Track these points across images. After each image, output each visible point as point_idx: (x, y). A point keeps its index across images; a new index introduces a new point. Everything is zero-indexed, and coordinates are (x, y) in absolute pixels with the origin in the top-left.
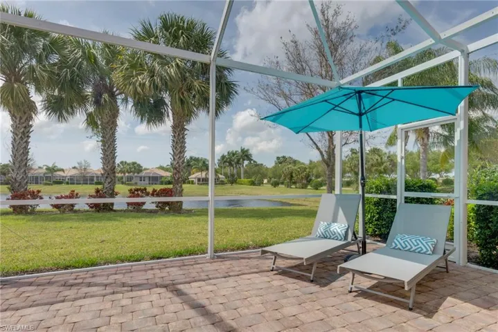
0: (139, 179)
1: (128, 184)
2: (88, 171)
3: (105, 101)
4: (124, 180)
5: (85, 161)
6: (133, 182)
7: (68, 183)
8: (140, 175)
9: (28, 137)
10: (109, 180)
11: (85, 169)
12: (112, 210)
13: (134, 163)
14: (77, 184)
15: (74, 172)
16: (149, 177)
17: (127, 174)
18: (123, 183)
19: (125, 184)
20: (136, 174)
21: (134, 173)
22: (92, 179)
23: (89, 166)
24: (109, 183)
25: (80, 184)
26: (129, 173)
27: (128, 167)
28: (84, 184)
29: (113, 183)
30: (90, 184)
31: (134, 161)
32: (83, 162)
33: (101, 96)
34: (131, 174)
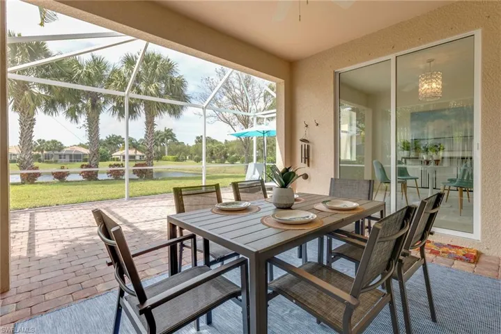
0: (59, 157)
4: (41, 158)
6: (53, 160)
8: (60, 153)
13: (54, 141)
16: (71, 156)
17: (45, 152)
18: (40, 161)
19: (43, 162)
21: (54, 151)
26: (48, 150)
34: (51, 152)
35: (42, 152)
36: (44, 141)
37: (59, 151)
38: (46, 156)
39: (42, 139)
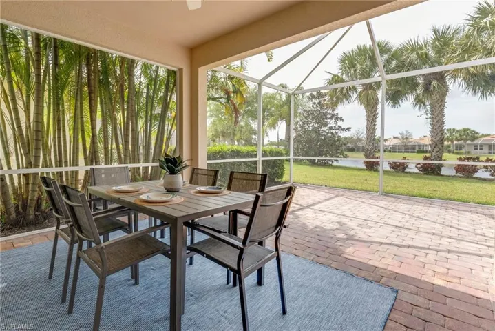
0: (473, 148)
1: (458, 153)
2: (411, 140)
3: (434, 87)
4: (451, 148)
5: (407, 131)
6: (464, 151)
7: (390, 151)
8: (475, 142)
9: (376, 121)
10: (437, 149)
11: (406, 138)
12: (439, 175)
13: (465, 130)
14: (399, 152)
15: (395, 142)
16: (490, 146)
17: (455, 142)
18: (449, 152)
19: (453, 153)
20: (469, 142)
21: (466, 140)
22: (413, 148)
23: (410, 135)
24: (437, 152)
25: (401, 152)
26: (458, 140)
27: (458, 135)
28: (405, 152)
29: (441, 152)
30: (412, 152)
31: (466, 127)
32: (405, 133)
33: (430, 84)
34: (462, 142)
35: (452, 142)
36: (454, 130)
37: (472, 141)
38: (457, 147)
39: (452, 128)
